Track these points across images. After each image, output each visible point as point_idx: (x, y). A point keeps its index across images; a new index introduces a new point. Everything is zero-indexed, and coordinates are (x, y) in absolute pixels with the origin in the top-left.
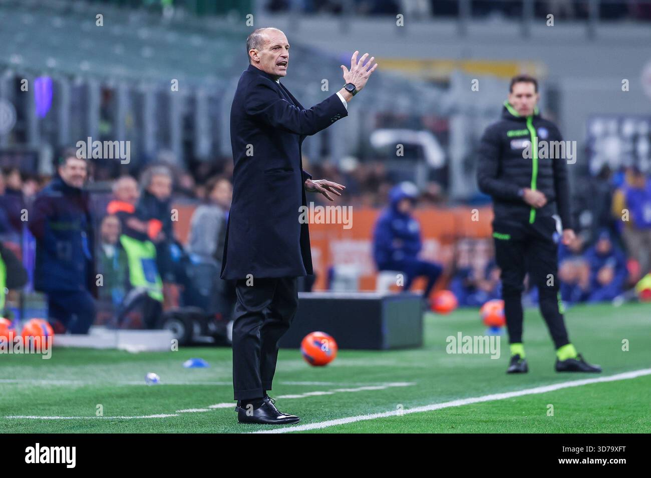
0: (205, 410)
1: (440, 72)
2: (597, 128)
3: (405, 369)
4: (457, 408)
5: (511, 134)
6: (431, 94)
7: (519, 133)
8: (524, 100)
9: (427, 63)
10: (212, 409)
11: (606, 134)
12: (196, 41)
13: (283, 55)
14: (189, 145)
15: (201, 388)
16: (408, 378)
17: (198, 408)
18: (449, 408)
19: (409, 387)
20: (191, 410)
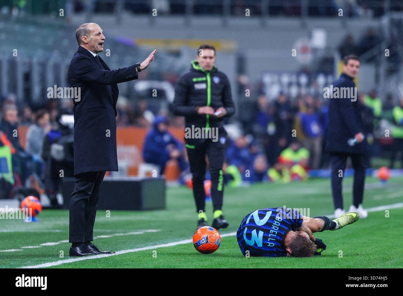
0: (37, 247)
1: (175, 46)
2: (267, 79)
3: (155, 222)
4: (185, 245)
5: (195, 80)
6: (170, 60)
7: (200, 79)
8: (208, 60)
9: (167, 42)
10: (42, 246)
11: (273, 83)
12: (32, 29)
13: (102, 38)
14: (28, 91)
15: (35, 234)
16: (157, 228)
17: (34, 246)
18: (181, 245)
19: (157, 233)
20: (29, 247)
